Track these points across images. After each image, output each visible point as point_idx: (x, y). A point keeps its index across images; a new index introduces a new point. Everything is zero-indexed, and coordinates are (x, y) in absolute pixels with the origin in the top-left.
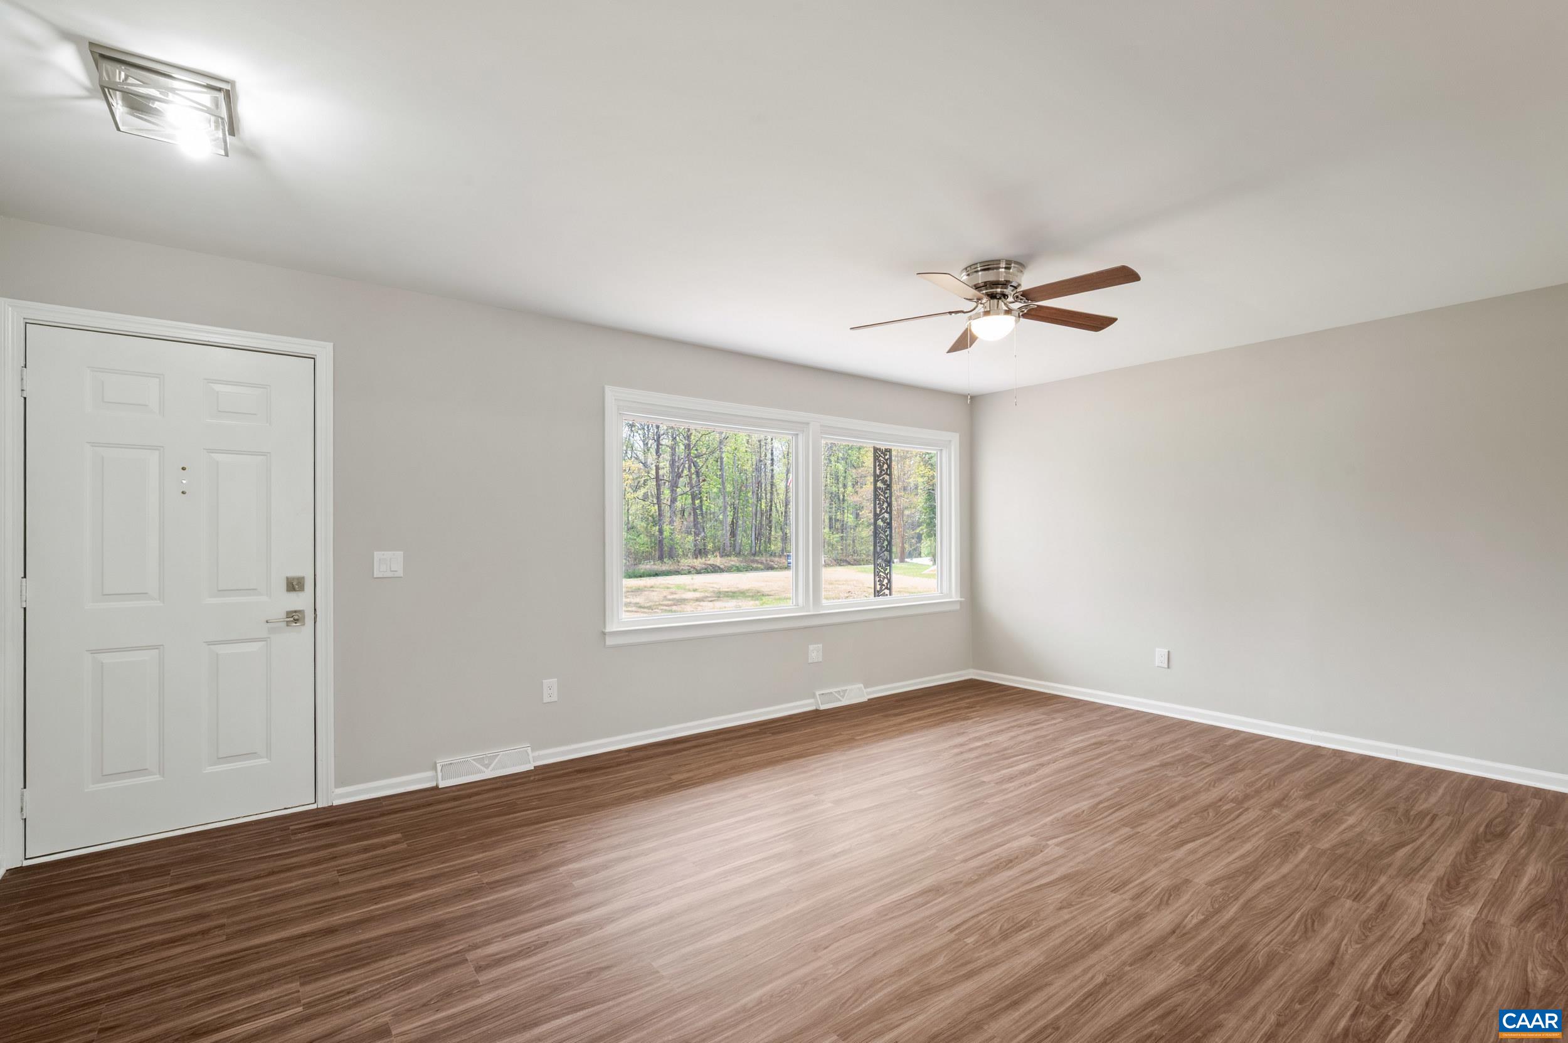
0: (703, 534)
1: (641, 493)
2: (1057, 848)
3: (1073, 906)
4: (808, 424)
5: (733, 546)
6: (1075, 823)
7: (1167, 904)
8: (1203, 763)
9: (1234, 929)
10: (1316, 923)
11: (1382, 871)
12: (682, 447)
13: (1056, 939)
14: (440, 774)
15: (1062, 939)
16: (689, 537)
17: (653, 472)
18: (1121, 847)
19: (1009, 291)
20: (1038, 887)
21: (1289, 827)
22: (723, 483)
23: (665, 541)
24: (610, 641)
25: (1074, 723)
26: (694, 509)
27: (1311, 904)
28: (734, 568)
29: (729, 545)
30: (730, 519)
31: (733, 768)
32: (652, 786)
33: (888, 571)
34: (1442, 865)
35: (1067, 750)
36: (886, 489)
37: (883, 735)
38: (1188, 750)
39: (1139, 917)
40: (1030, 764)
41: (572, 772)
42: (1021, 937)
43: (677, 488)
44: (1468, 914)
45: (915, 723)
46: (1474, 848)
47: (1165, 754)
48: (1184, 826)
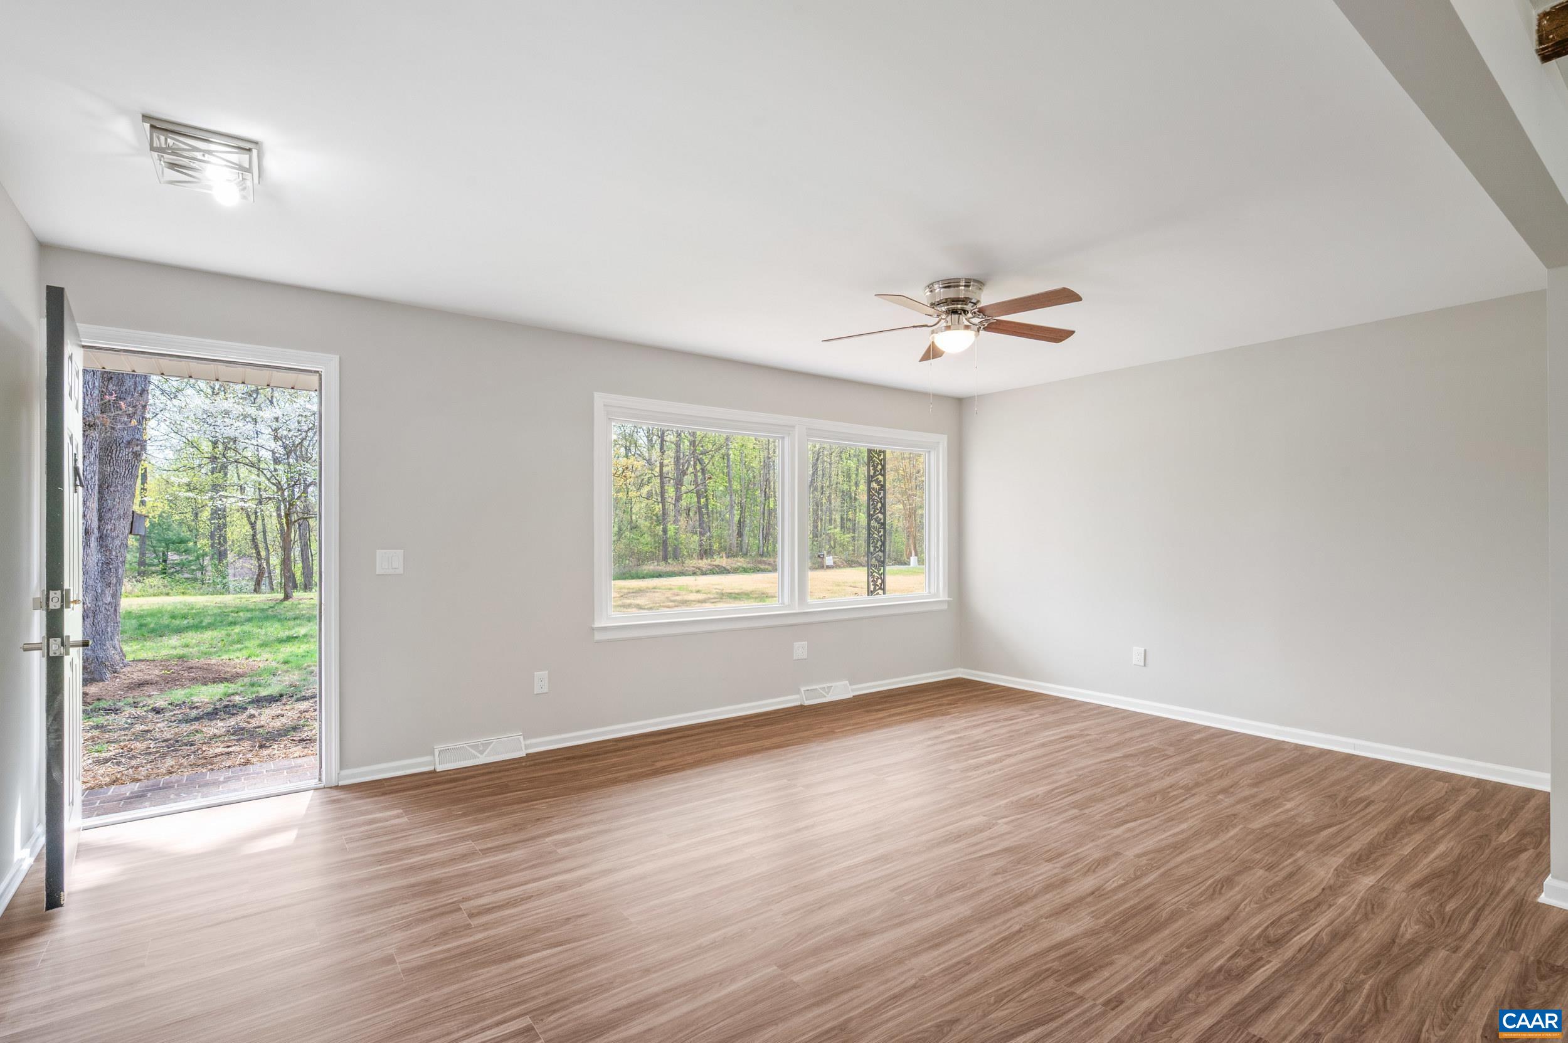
0: (708, 534)
1: (645, 490)
2: (1005, 826)
3: (1007, 872)
4: (793, 427)
5: (740, 546)
6: (1029, 805)
7: (1094, 871)
8: (1166, 755)
9: (1148, 892)
10: (1224, 888)
11: (1301, 847)
12: (687, 443)
13: (985, 897)
14: (437, 759)
15: (991, 897)
16: (695, 536)
17: (658, 469)
18: (1066, 825)
19: (969, 307)
20: (980, 857)
21: (1228, 810)
22: (730, 481)
23: (670, 541)
24: (598, 636)
25: (1050, 718)
26: (700, 508)
27: (1226, 873)
28: (741, 569)
29: (736, 545)
30: (736, 518)
31: (714, 756)
32: (636, 771)
33: (882, 571)
34: (1357, 845)
35: (1036, 743)
36: (880, 489)
37: (861, 728)
38: (1153, 743)
39: (1065, 881)
40: (999, 754)
41: (560, 759)
42: (954, 896)
43: (682, 485)
44: (1366, 882)
45: (894, 718)
46: (1395, 832)
47: (1130, 747)
48: (1129, 808)
